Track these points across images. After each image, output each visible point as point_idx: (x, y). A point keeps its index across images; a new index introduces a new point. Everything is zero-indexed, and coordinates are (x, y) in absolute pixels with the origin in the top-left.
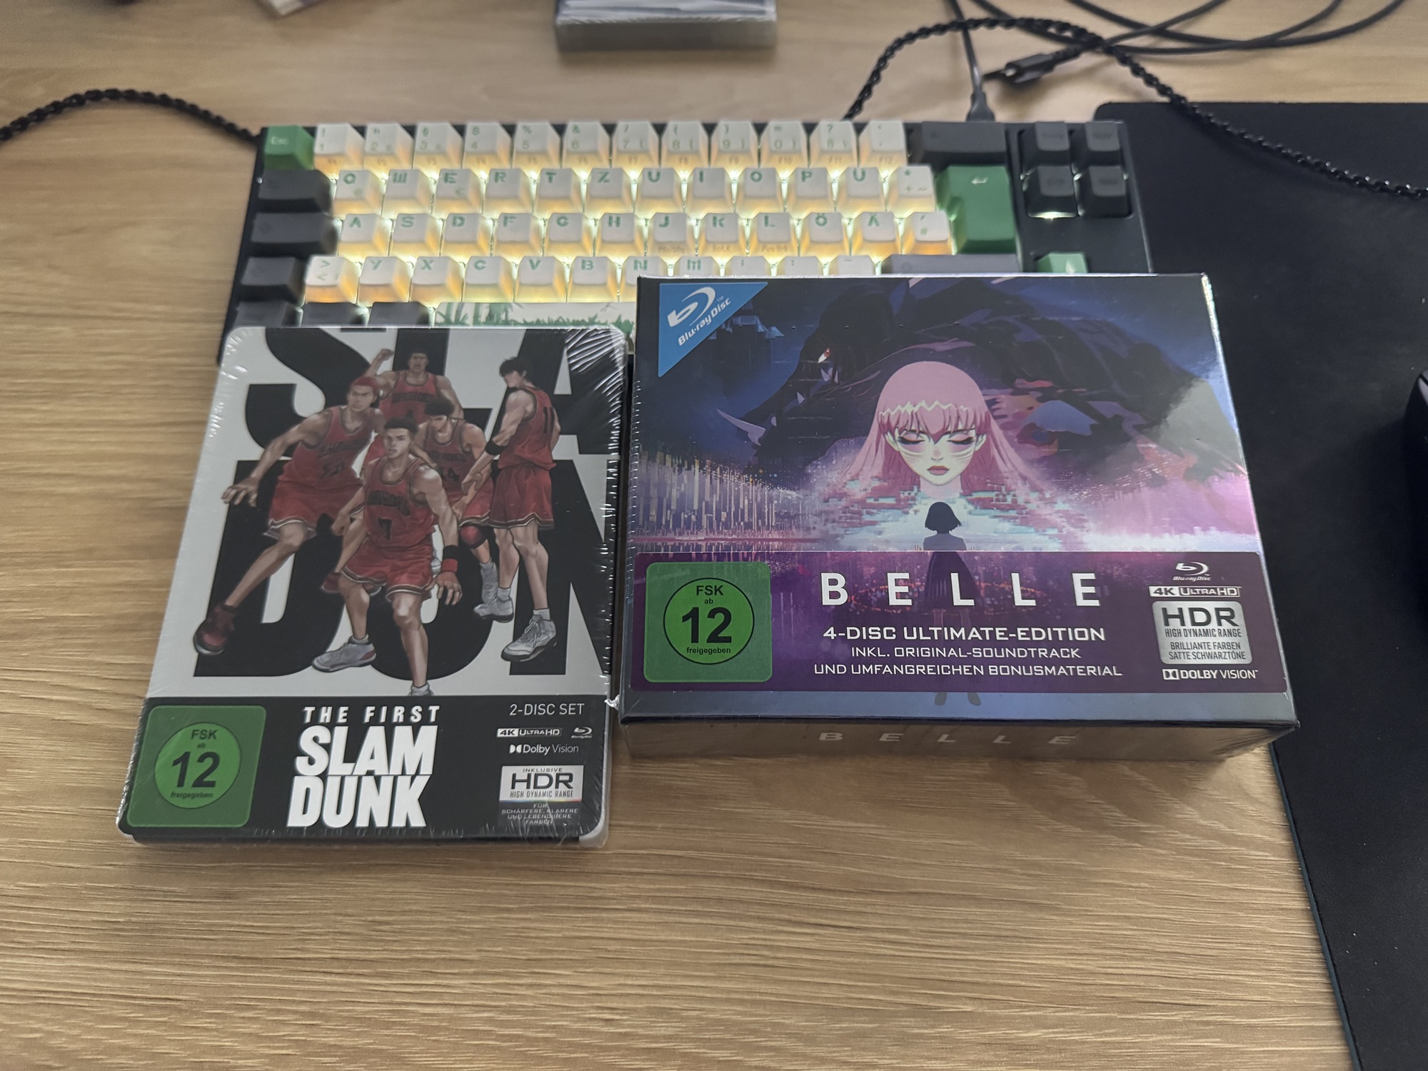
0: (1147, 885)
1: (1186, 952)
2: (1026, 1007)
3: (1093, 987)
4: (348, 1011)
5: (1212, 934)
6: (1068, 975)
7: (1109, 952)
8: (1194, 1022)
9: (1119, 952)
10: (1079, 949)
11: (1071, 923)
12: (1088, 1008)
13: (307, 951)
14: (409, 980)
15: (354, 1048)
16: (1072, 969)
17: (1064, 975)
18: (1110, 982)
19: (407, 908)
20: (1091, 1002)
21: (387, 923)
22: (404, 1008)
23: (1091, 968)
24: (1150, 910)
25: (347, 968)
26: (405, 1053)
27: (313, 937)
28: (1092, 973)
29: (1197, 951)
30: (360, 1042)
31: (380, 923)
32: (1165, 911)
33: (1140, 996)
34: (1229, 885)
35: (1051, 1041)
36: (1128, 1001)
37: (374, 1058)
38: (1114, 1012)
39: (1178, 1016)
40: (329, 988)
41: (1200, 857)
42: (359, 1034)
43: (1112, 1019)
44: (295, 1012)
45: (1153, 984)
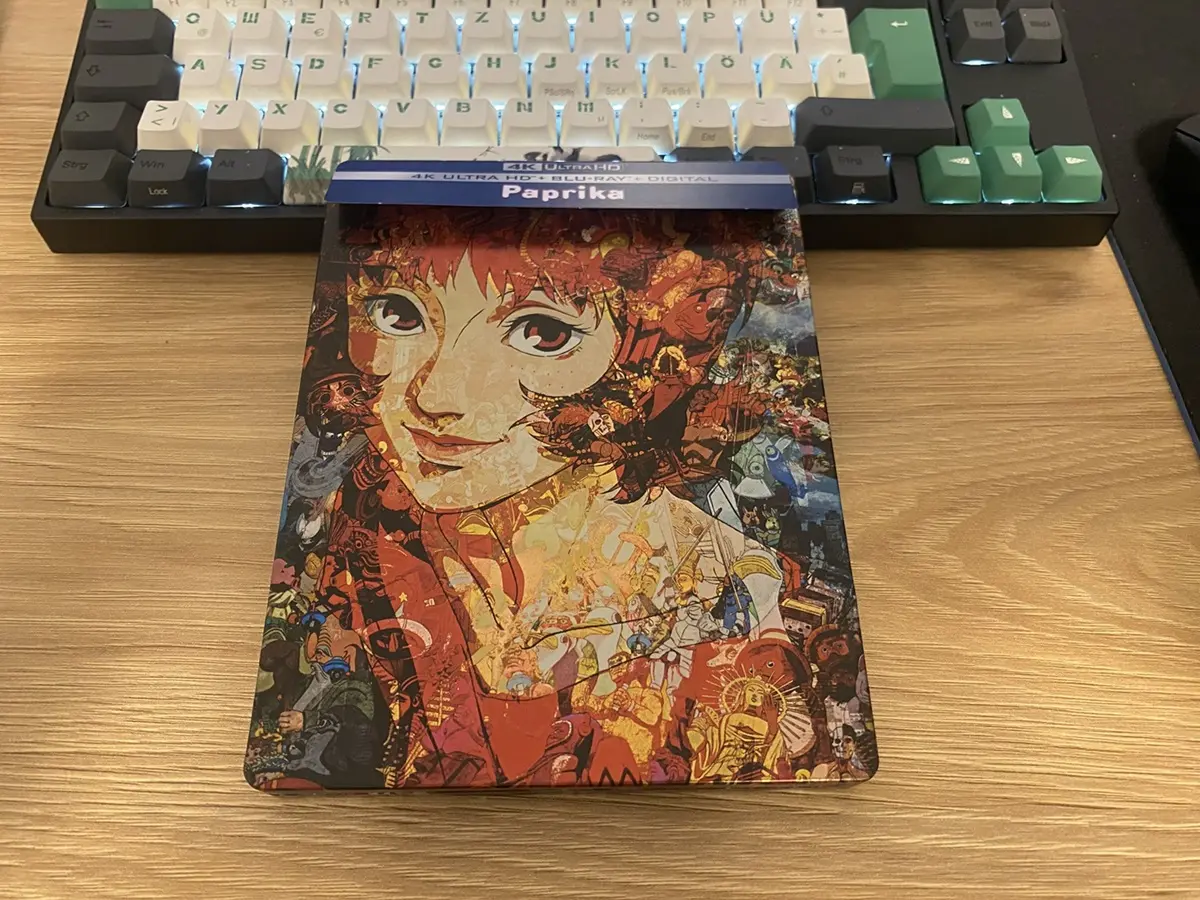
0: (1036, 672)
1: (1088, 747)
2: (901, 808)
3: (980, 786)
4: (89, 814)
5: (1116, 727)
6: (951, 772)
7: (999, 746)
8: (1102, 827)
9: (1010, 746)
10: (961, 742)
11: (951, 713)
12: (975, 810)
13: (49, 744)
14: (168, 777)
15: (92, 858)
16: (955, 765)
17: (946, 772)
18: (1001, 781)
19: (173, 694)
20: (979, 804)
21: (148, 712)
22: (157, 810)
23: (976, 764)
24: (1041, 700)
25: (94, 763)
26: (152, 864)
27: (57, 728)
28: (979, 770)
29: (1100, 746)
30: (98, 850)
31: (140, 711)
32: (1060, 701)
33: (1038, 796)
34: (1132, 673)
35: (934, 848)
36: (1024, 803)
37: (114, 869)
38: (1008, 815)
39: (1082, 820)
40: (69, 787)
41: (1095, 641)
42: (99, 841)
43: (1005, 823)
44: (25, 816)
45: (1052, 782)
